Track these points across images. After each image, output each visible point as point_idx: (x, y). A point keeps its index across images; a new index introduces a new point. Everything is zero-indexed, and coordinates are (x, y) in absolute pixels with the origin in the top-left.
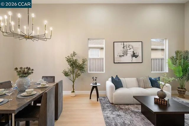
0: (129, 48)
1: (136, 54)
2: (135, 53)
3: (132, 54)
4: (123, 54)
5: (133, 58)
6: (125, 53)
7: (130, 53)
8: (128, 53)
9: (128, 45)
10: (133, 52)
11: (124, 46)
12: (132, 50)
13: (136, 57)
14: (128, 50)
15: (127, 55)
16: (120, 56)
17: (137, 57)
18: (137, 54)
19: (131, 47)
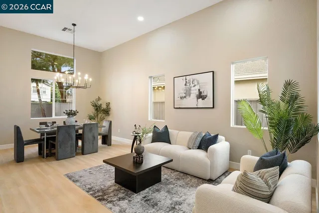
0: (193, 85)
1: (203, 94)
2: (201, 92)
3: (198, 93)
4: (185, 95)
5: (199, 100)
6: (188, 93)
7: (195, 92)
8: (192, 92)
9: (192, 80)
10: (199, 90)
11: (186, 82)
12: (197, 87)
13: (203, 99)
14: (192, 88)
15: (190, 96)
16: (181, 98)
17: (205, 98)
18: (205, 94)
19: (196, 83)
